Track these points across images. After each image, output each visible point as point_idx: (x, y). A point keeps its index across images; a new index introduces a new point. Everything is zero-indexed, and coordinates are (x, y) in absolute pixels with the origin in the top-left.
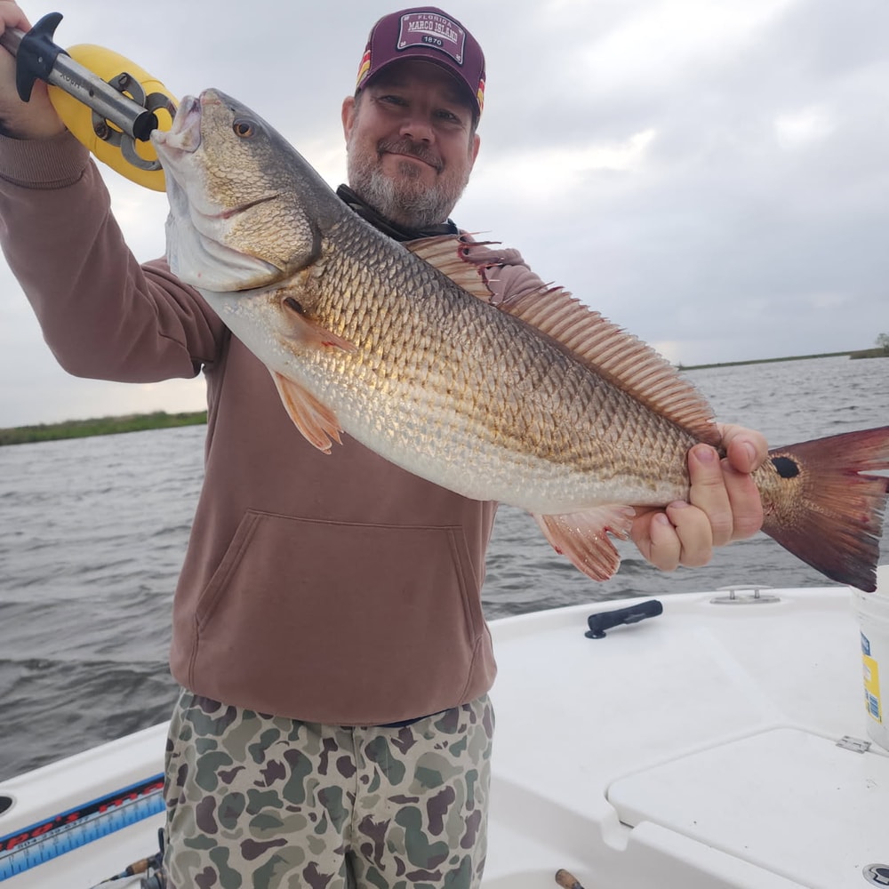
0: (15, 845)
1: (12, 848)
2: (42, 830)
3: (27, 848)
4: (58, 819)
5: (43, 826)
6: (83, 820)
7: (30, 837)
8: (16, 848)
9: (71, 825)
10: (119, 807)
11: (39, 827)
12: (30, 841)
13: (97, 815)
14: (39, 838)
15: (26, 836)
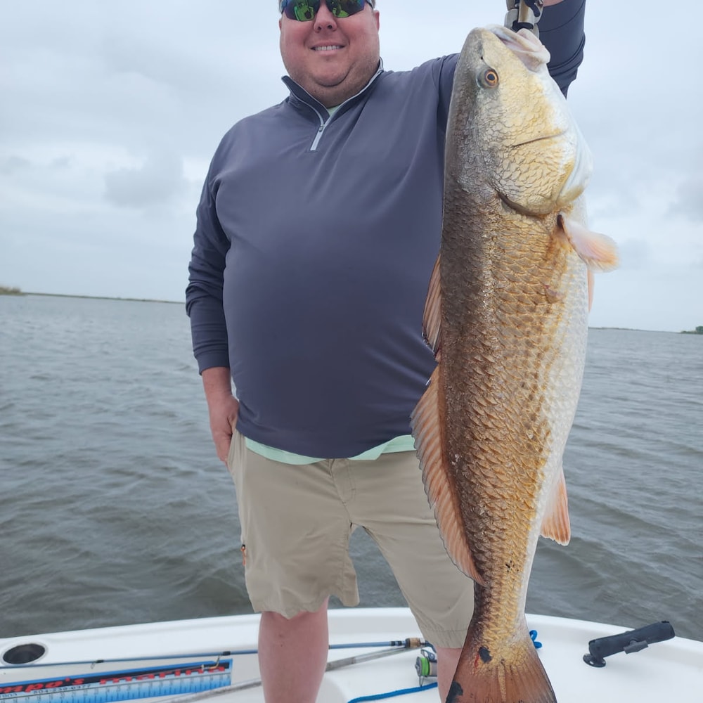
0: (32, 690)
1: (29, 691)
2: (54, 685)
3: (40, 694)
4: (68, 680)
5: (54, 682)
6: (86, 686)
7: (44, 688)
8: (32, 693)
9: (76, 687)
10: (116, 684)
11: (51, 682)
12: (44, 690)
13: (97, 685)
14: (50, 690)
15: (42, 686)
